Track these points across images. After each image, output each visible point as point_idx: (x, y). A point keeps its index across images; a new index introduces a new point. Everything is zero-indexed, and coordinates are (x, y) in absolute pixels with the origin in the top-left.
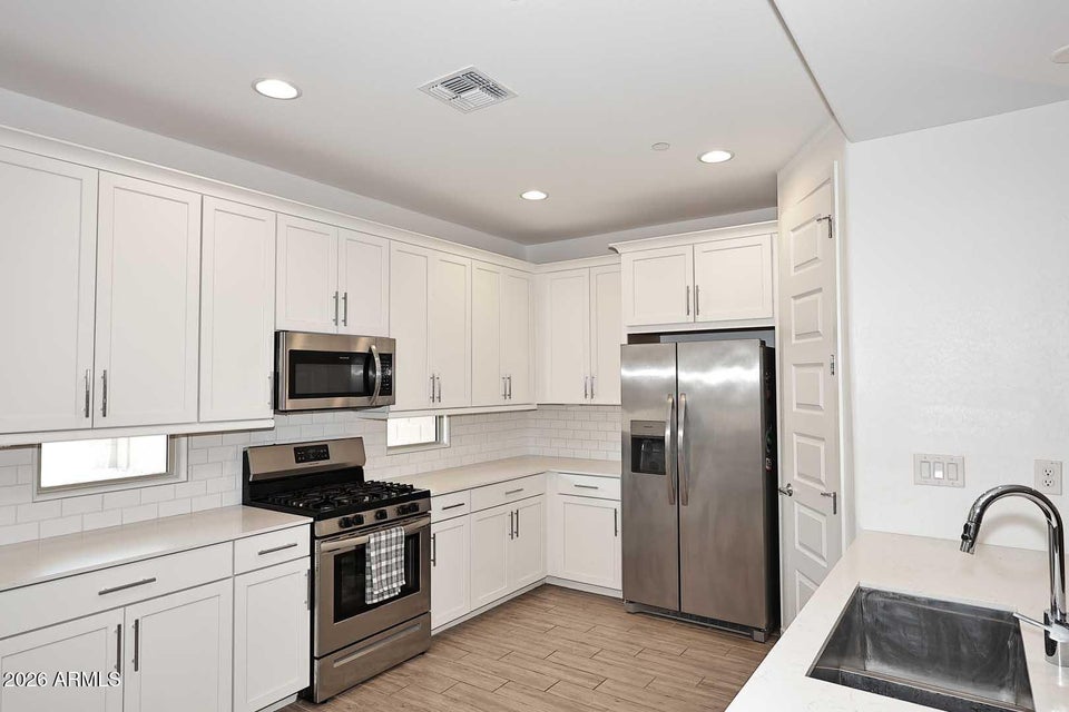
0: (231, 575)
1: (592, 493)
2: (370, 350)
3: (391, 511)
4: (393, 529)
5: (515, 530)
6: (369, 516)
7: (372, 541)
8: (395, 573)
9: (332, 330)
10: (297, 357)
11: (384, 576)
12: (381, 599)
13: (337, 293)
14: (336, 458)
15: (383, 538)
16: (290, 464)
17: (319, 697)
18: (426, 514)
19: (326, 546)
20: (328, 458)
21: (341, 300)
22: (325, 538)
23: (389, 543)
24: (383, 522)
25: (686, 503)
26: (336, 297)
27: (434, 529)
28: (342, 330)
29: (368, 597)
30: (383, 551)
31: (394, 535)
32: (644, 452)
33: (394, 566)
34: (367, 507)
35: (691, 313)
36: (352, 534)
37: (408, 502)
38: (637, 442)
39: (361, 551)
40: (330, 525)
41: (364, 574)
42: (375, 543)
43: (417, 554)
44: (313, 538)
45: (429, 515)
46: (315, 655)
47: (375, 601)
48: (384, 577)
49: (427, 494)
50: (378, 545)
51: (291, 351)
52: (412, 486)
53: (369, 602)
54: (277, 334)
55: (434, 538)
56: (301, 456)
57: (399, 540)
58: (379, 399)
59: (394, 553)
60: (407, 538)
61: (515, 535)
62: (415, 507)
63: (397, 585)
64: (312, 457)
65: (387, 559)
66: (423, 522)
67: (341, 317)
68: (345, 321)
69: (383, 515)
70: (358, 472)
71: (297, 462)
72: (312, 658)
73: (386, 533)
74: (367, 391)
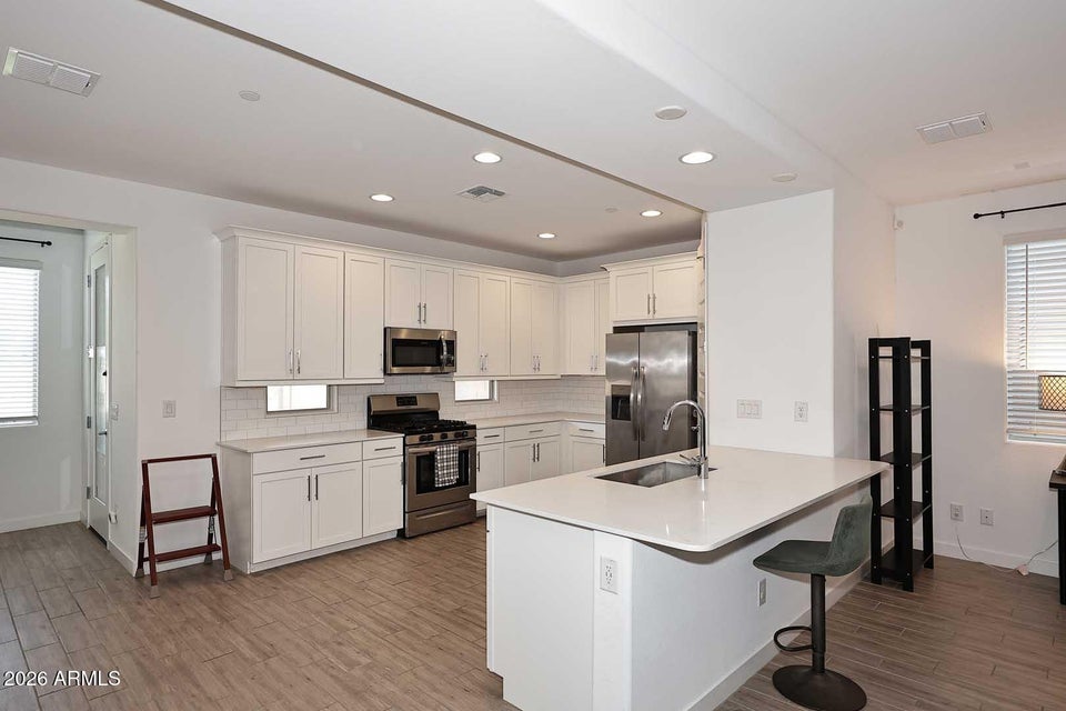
0: (360, 459)
1: (588, 434)
2: (440, 338)
3: (451, 435)
4: (451, 445)
5: (536, 456)
6: (437, 436)
7: (439, 450)
8: (452, 470)
9: (417, 326)
10: (397, 343)
11: (446, 472)
12: (444, 485)
13: (420, 304)
14: (422, 404)
15: (445, 449)
16: (393, 406)
17: (407, 534)
18: (474, 439)
19: (412, 450)
20: (416, 404)
21: (422, 308)
22: (412, 445)
23: (448, 452)
24: (444, 441)
25: (643, 439)
26: (420, 307)
27: (478, 449)
28: (424, 326)
29: (436, 483)
30: (445, 457)
31: (452, 449)
32: (619, 406)
33: (452, 467)
34: (436, 431)
35: (651, 313)
36: (427, 445)
37: (463, 431)
38: (615, 399)
39: (433, 454)
40: (416, 439)
41: (434, 469)
42: (440, 452)
43: (467, 461)
44: (405, 445)
45: (476, 440)
47: (440, 486)
49: (474, 427)
50: (442, 453)
51: (393, 339)
52: (466, 422)
53: (436, 486)
54: (385, 329)
55: (479, 454)
56: (400, 402)
57: (455, 452)
58: (446, 369)
59: (452, 459)
60: (461, 453)
61: (536, 459)
62: (466, 434)
63: (454, 478)
64: (407, 403)
65: (447, 462)
66: (471, 443)
67: (423, 318)
68: (425, 321)
69: (446, 436)
70: (436, 413)
71: (398, 406)
72: (405, 512)
73: (447, 447)
74: (439, 363)
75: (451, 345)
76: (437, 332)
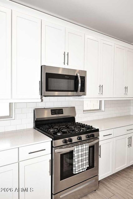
2: (77, 74)
3: (84, 137)
4: (84, 145)
5: (130, 144)
6: (75, 139)
7: (76, 149)
8: (84, 162)
9: (62, 66)
10: (49, 76)
12: (79, 172)
13: (65, 52)
14: (66, 114)
15: (80, 148)
16: (49, 115)
18: (97, 138)
19: (57, 151)
20: (63, 113)
21: (66, 55)
22: (57, 147)
23: (82, 150)
24: (80, 142)
26: (64, 54)
27: (100, 143)
28: (66, 67)
29: (74, 171)
30: (80, 153)
31: (84, 147)
33: (84, 160)
34: (74, 135)
36: (67, 146)
37: (90, 133)
39: (72, 152)
40: (60, 142)
41: (72, 162)
42: (77, 150)
43: (94, 153)
44: (52, 147)
45: (98, 139)
46: (53, 193)
47: (77, 173)
48: (80, 164)
49: (98, 130)
51: (46, 73)
52: (92, 126)
53: (74, 173)
54: (41, 67)
55: (100, 147)
56: (53, 112)
57: (87, 149)
58: (79, 93)
59: (84, 154)
60: (90, 147)
61: (130, 146)
62: (93, 136)
63: (86, 167)
64: (57, 113)
65: (81, 157)
66: (96, 141)
67: (66, 62)
68: (68, 63)
69: (80, 138)
70: (73, 119)
71: (52, 114)
72: (52, 194)
73: (81, 147)
74: (76, 90)
75: (83, 79)
76: (75, 70)
